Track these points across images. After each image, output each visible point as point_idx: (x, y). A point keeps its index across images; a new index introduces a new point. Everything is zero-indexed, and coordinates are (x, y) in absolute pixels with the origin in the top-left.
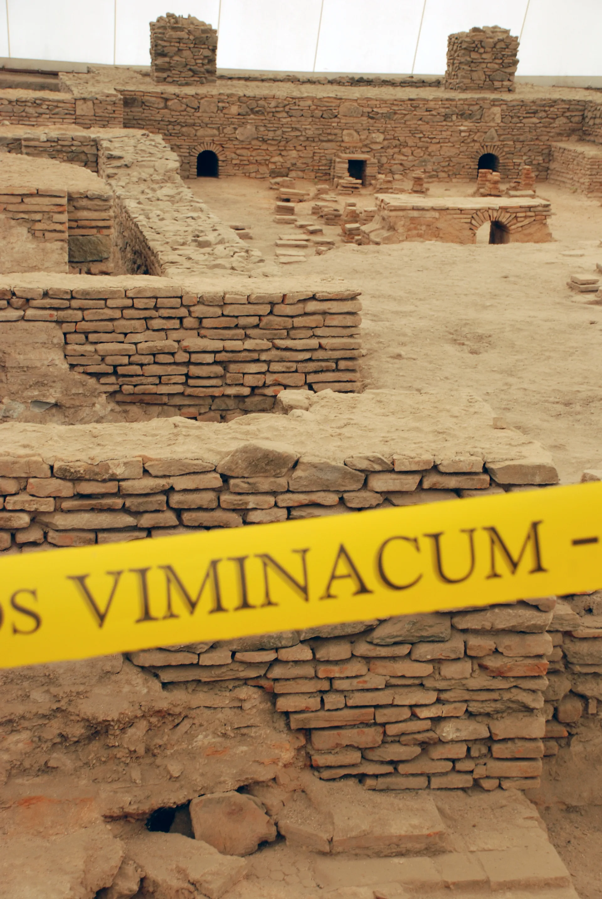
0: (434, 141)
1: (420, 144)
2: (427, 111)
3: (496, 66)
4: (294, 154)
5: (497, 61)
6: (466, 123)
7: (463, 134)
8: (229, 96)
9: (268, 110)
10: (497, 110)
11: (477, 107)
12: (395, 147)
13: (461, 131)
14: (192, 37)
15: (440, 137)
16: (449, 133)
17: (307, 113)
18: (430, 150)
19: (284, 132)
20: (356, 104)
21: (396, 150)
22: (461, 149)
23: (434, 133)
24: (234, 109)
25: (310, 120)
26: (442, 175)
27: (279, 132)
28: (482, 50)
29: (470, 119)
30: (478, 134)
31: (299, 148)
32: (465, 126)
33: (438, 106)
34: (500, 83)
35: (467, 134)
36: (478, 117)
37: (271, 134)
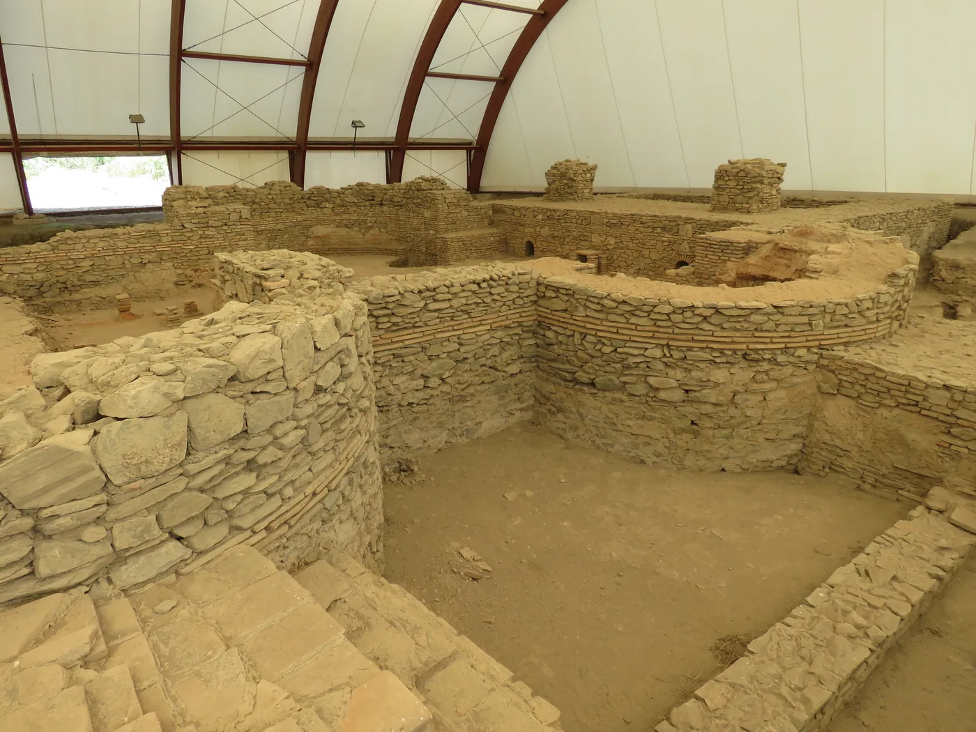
0: (645, 247)
1: (636, 248)
2: (641, 223)
3: (738, 192)
4: (567, 247)
5: (738, 187)
6: (667, 235)
7: (665, 244)
8: (538, 208)
9: (555, 217)
10: (689, 226)
11: (674, 223)
12: (622, 248)
13: (663, 241)
14: (559, 173)
15: (649, 244)
16: (655, 242)
17: (574, 221)
18: (642, 253)
19: (563, 233)
20: (599, 216)
21: (622, 251)
22: (664, 255)
23: (646, 240)
24: (540, 217)
25: (575, 225)
26: (651, 273)
27: (560, 232)
28: (726, 178)
29: (670, 232)
30: (675, 245)
31: (570, 243)
32: (667, 237)
33: (648, 221)
34: (740, 205)
35: (667, 244)
36: (676, 231)
37: (556, 233)
